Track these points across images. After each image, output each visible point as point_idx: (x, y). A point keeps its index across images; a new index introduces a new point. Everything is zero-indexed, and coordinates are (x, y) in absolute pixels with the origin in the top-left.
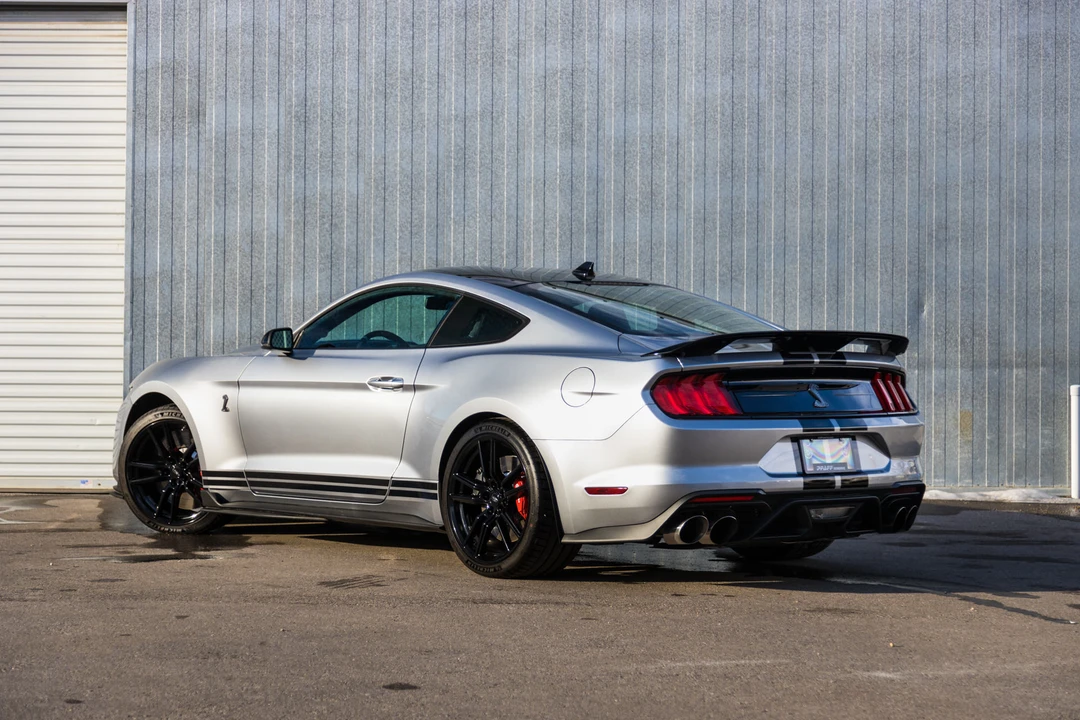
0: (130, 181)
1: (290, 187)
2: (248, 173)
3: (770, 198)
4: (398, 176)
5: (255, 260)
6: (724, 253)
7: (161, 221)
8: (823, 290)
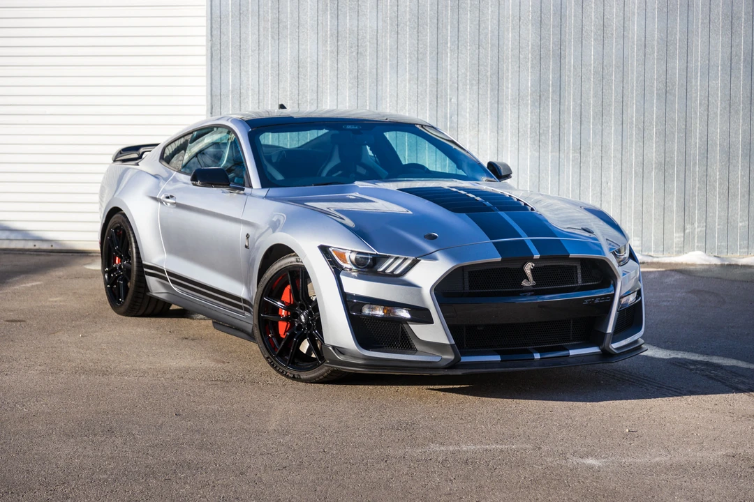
0: (209, 21)
1: (327, 25)
2: (296, 15)
3: (698, 28)
4: (408, 15)
5: (301, 81)
6: (661, 72)
7: (232, 52)
8: (739, 100)
